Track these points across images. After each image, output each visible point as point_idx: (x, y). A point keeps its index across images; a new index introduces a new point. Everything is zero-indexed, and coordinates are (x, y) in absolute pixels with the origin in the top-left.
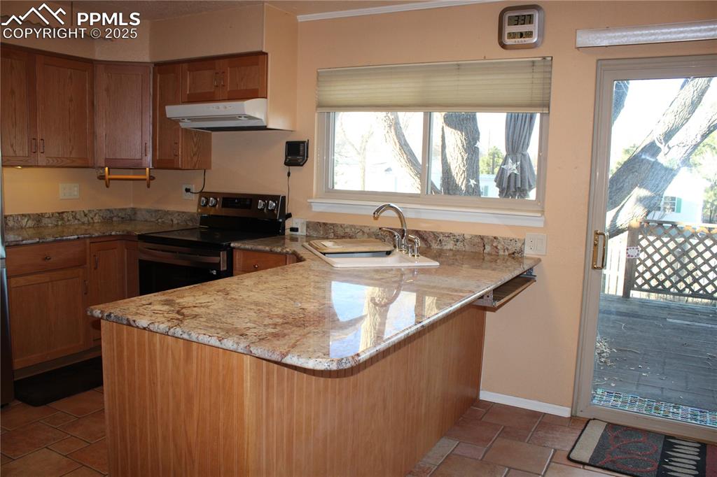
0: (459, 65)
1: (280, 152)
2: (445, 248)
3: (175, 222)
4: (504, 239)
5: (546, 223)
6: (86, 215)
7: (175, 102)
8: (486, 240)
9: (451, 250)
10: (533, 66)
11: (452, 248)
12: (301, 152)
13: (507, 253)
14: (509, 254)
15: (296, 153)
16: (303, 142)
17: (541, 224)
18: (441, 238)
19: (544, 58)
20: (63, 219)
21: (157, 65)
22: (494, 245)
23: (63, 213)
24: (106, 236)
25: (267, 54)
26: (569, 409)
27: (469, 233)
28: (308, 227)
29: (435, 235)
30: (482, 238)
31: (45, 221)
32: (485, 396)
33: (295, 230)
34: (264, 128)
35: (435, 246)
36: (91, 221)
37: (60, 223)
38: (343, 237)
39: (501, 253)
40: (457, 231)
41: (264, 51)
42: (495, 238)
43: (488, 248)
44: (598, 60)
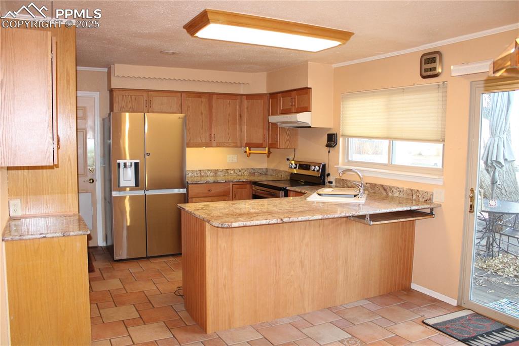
0: (403, 89)
1: (325, 140)
2: (395, 195)
3: (283, 176)
4: (422, 191)
5: (444, 183)
6: (240, 171)
7: (276, 114)
8: (413, 192)
9: (397, 197)
10: (439, 88)
11: (397, 195)
12: (333, 140)
13: (423, 200)
14: (425, 201)
15: (332, 140)
16: (334, 134)
17: (441, 183)
18: (393, 190)
19: (444, 82)
20: (228, 173)
21: (271, 94)
22: (418, 195)
23: (228, 169)
24: (240, 182)
25: (311, 88)
26: (456, 301)
27: (406, 187)
28: (336, 181)
29: (390, 188)
30: (412, 190)
31: (219, 173)
32: (414, 286)
33: (331, 183)
34: (310, 127)
35: (390, 194)
36: (243, 174)
37: (226, 174)
38: (350, 187)
39: (421, 200)
40: (400, 186)
41: (308, 87)
42: (418, 191)
43: (414, 197)
44: (471, 83)
